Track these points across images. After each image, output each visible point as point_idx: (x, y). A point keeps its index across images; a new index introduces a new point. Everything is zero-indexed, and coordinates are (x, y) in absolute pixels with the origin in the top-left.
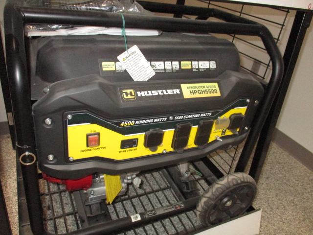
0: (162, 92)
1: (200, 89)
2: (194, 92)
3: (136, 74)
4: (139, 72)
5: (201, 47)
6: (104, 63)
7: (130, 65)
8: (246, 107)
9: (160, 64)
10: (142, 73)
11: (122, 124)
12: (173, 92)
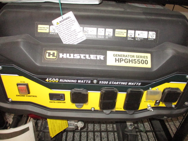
0: (84, 57)
1: (128, 58)
2: (120, 60)
3: (66, 37)
4: (70, 36)
5: (143, 17)
6: (39, 26)
7: (62, 29)
8: (186, 83)
9: (93, 30)
10: (72, 37)
11: (47, 80)
12: (96, 57)
